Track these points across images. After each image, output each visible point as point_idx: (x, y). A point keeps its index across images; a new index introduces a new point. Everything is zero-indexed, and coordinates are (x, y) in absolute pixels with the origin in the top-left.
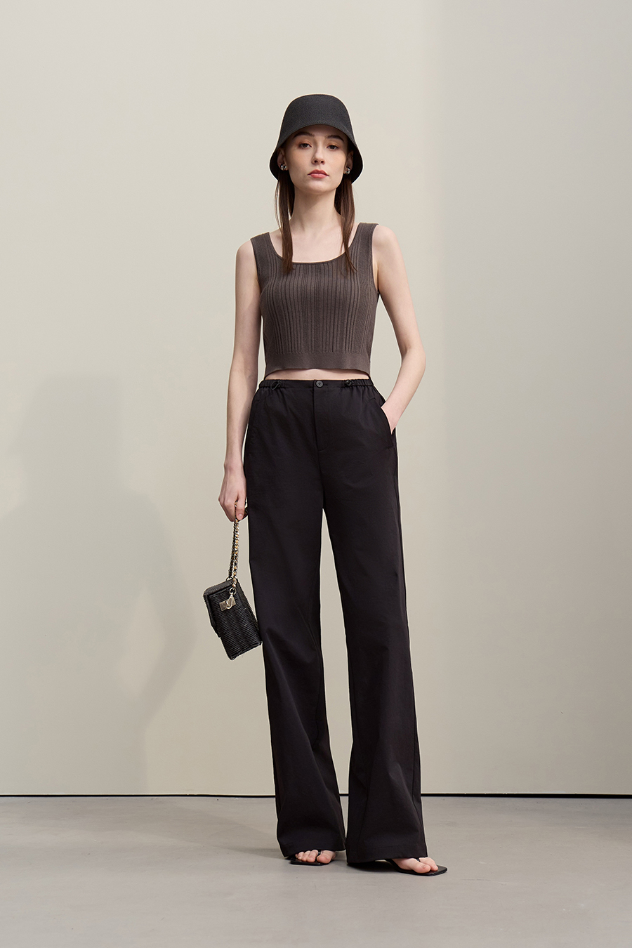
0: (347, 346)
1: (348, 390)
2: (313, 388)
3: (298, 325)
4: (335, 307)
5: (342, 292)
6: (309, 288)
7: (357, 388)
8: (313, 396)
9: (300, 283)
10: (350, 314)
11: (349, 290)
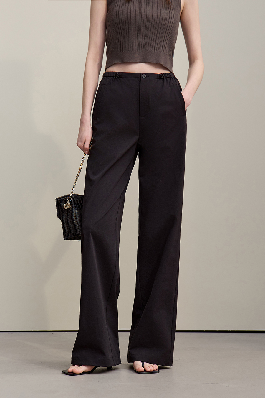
0: (163, 49)
1: (161, 81)
2: (140, 78)
3: (134, 36)
4: (158, 27)
5: (164, 18)
6: (143, 13)
7: (167, 80)
8: (140, 84)
9: (137, 8)
10: (167, 32)
11: (168, 18)
